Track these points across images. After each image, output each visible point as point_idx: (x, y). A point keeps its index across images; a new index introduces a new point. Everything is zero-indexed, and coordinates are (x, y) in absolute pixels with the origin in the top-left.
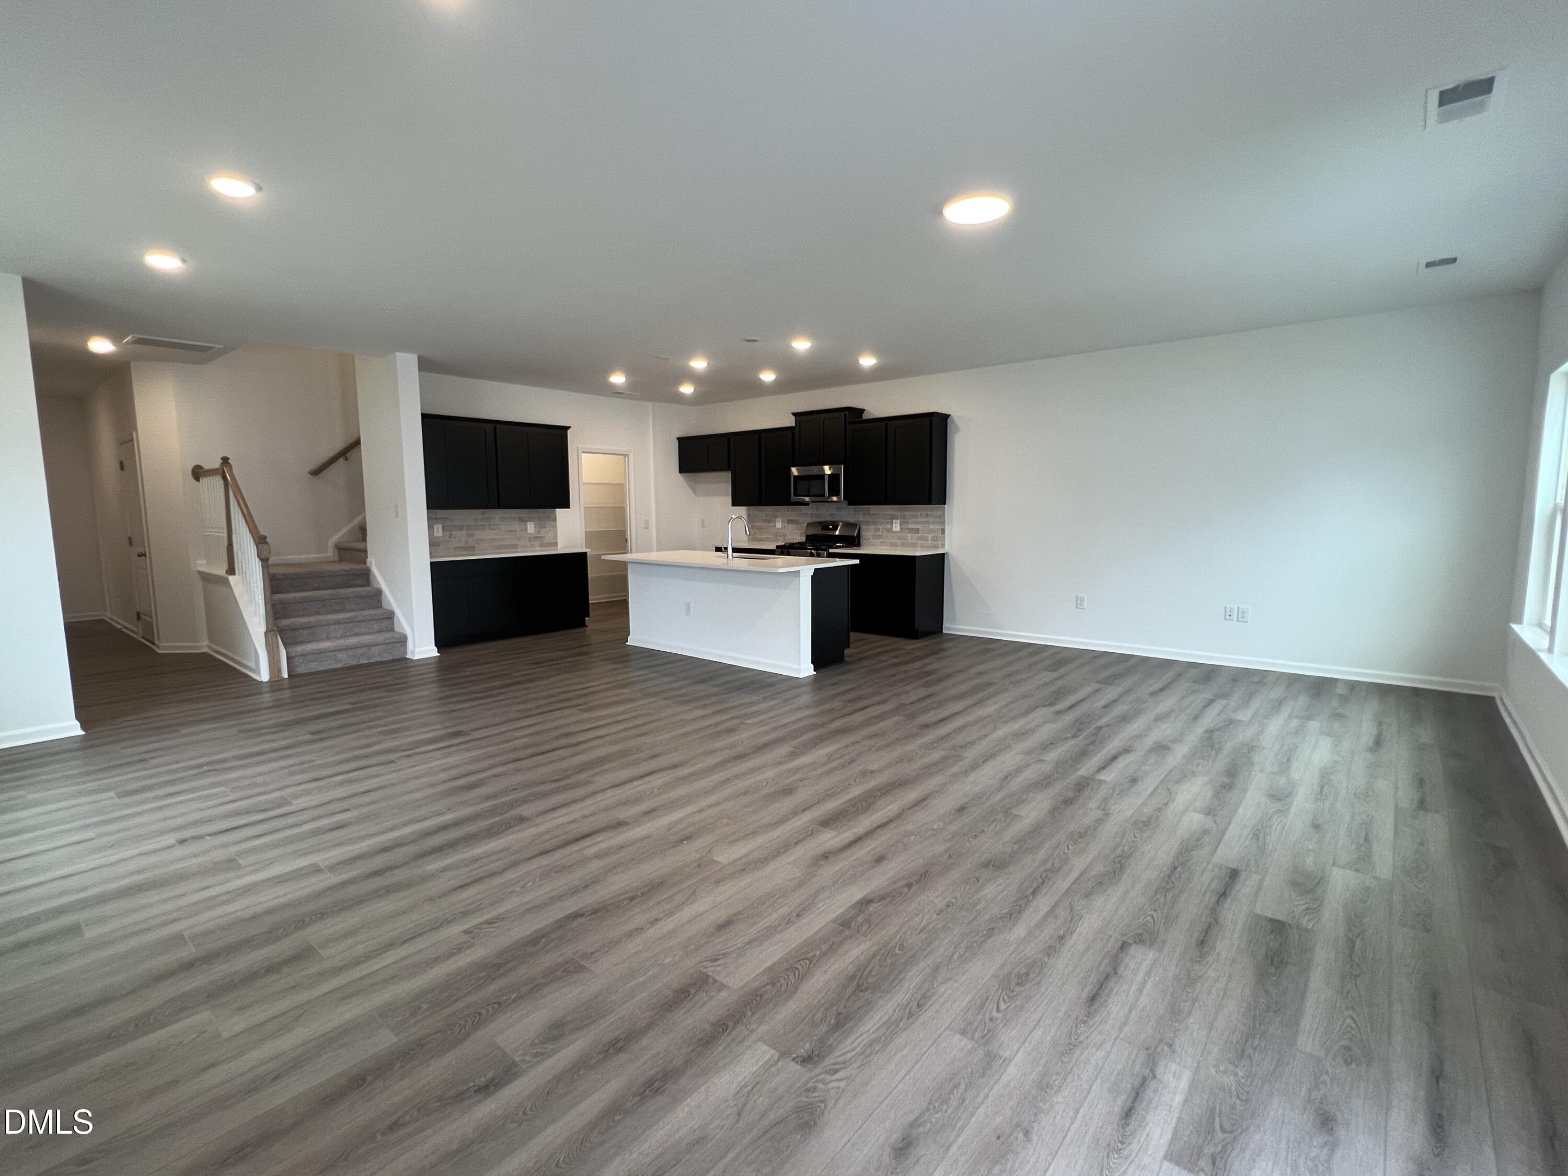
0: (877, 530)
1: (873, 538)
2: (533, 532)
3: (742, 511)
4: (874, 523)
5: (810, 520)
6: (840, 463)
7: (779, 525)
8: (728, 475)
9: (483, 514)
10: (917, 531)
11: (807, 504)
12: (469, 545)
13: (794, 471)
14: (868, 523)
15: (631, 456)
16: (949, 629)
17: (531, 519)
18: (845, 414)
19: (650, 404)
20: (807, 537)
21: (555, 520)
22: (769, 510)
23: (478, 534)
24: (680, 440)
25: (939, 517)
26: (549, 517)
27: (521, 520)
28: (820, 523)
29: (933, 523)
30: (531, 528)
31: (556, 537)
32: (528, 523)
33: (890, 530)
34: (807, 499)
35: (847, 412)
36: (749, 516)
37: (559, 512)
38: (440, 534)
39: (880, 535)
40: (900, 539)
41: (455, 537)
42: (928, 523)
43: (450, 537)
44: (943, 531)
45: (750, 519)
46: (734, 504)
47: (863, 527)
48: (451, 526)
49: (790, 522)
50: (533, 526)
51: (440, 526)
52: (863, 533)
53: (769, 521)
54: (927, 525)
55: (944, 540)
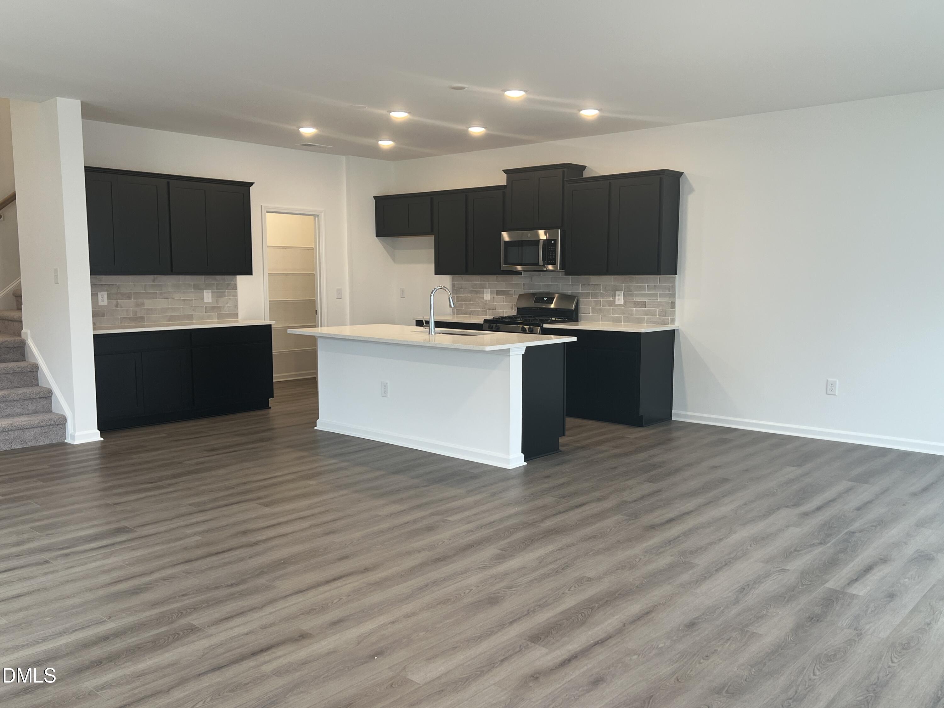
0: (598, 303)
1: (593, 313)
2: (210, 301)
3: (446, 280)
4: (595, 295)
5: (522, 291)
6: (558, 228)
7: (487, 296)
8: (430, 240)
9: (154, 281)
10: (643, 304)
11: (519, 273)
12: (139, 315)
13: (505, 236)
14: (587, 295)
15: (322, 217)
16: (678, 415)
17: (208, 287)
18: (564, 171)
19: (344, 158)
20: (519, 310)
21: (235, 287)
22: (477, 280)
23: (148, 303)
24: (378, 199)
25: (669, 290)
26: (228, 285)
27: (197, 288)
28: (534, 294)
29: (661, 295)
30: (208, 296)
31: (236, 307)
32: (205, 291)
33: (612, 304)
34: (519, 268)
35: (565, 170)
36: (453, 286)
37: (241, 280)
38: (105, 303)
39: (600, 309)
40: (624, 314)
41: (121, 307)
42: (656, 295)
43: (117, 306)
44: (673, 305)
45: (456, 290)
46: (438, 272)
47: (581, 299)
48: (117, 294)
49: (499, 293)
50: (210, 294)
51: (105, 294)
52: (582, 307)
53: (477, 292)
54: (655, 298)
55: (674, 315)
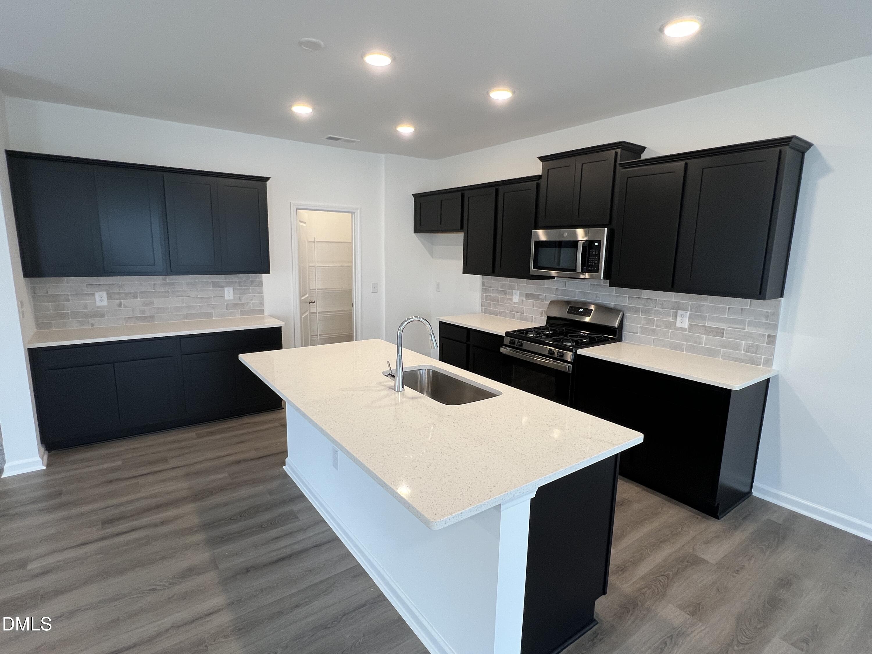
0: (650, 322)
1: (642, 333)
2: (231, 298)
3: (477, 279)
4: (647, 312)
5: (554, 297)
6: (604, 226)
7: (516, 299)
8: (459, 238)
9: (165, 280)
10: (721, 332)
11: (553, 278)
12: (147, 314)
14: (637, 311)
15: (358, 212)
17: (229, 284)
18: (616, 153)
19: (383, 156)
20: (549, 318)
21: (261, 284)
22: (506, 281)
23: (158, 302)
24: (418, 197)
25: (767, 317)
26: (252, 282)
27: (215, 285)
28: (568, 303)
29: (750, 324)
30: (229, 294)
31: (262, 303)
32: (226, 289)
33: (671, 325)
34: (553, 273)
35: (619, 150)
36: (483, 284)
38: (105, 303)
39: (653, 331)
40: (687, 340)
41: (125, 307)
42: (743, 322)
43: (120, 305)
44: (772, 339)
45: (485, 289)
46: (467, 270)
47: (627, 315)
48: (119, 293)
49: (528, 296)
50: (231, 292)
52: (627, 324)
53: (505, 293)
54: (741, 327)
55: (772, 354)
